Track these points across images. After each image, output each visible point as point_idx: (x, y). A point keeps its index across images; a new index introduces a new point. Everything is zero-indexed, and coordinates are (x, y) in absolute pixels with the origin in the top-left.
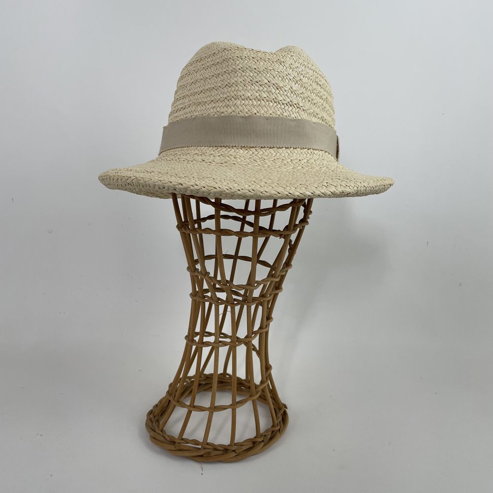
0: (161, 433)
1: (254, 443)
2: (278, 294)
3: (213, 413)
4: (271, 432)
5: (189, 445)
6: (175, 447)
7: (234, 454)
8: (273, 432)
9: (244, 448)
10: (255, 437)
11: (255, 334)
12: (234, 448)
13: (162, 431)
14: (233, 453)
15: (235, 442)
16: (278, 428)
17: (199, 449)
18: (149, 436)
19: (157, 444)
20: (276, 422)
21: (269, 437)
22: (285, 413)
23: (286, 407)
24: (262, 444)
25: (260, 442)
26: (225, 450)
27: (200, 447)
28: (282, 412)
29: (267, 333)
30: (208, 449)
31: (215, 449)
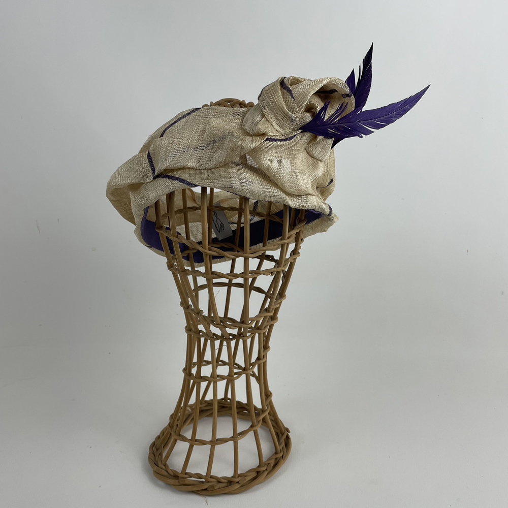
0: (164, 467)
1: (258, 472)
2: (273, 324)
3: (214, 446)
4: (274, 460)
5: (192, 479)
6: (179, 482)
7: (237, 486)
8: (276, 459)
9: (248, 478)
10: (259, 467)
11: (253, 366)
12: (237, 480)
13: (165, 466)
14: (237, 484)
15: (239, 473)
16: (281, 455)
17: (203, 482)
18: (152, 471)
19: (160, 479)
20: (279, 448)
21: (272, 465)
22: (288, 438)
23: (288, 430)
24: (266, 473)
25: (264, 471)
26: (230, 482)
27: (204, 480)
28: (285, 436)
29: (265, 363)
30: (211, 482)
31: (219, 482)
